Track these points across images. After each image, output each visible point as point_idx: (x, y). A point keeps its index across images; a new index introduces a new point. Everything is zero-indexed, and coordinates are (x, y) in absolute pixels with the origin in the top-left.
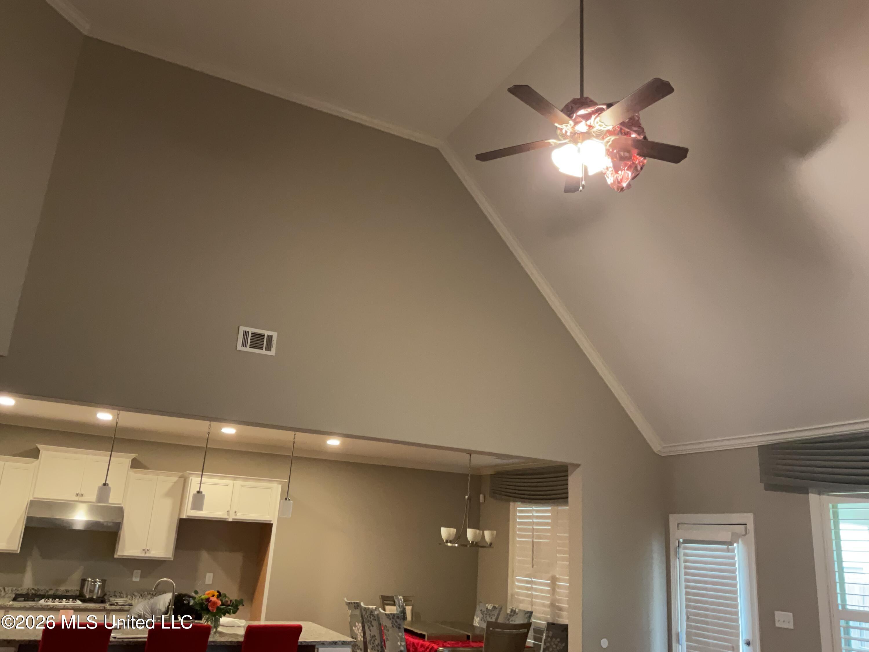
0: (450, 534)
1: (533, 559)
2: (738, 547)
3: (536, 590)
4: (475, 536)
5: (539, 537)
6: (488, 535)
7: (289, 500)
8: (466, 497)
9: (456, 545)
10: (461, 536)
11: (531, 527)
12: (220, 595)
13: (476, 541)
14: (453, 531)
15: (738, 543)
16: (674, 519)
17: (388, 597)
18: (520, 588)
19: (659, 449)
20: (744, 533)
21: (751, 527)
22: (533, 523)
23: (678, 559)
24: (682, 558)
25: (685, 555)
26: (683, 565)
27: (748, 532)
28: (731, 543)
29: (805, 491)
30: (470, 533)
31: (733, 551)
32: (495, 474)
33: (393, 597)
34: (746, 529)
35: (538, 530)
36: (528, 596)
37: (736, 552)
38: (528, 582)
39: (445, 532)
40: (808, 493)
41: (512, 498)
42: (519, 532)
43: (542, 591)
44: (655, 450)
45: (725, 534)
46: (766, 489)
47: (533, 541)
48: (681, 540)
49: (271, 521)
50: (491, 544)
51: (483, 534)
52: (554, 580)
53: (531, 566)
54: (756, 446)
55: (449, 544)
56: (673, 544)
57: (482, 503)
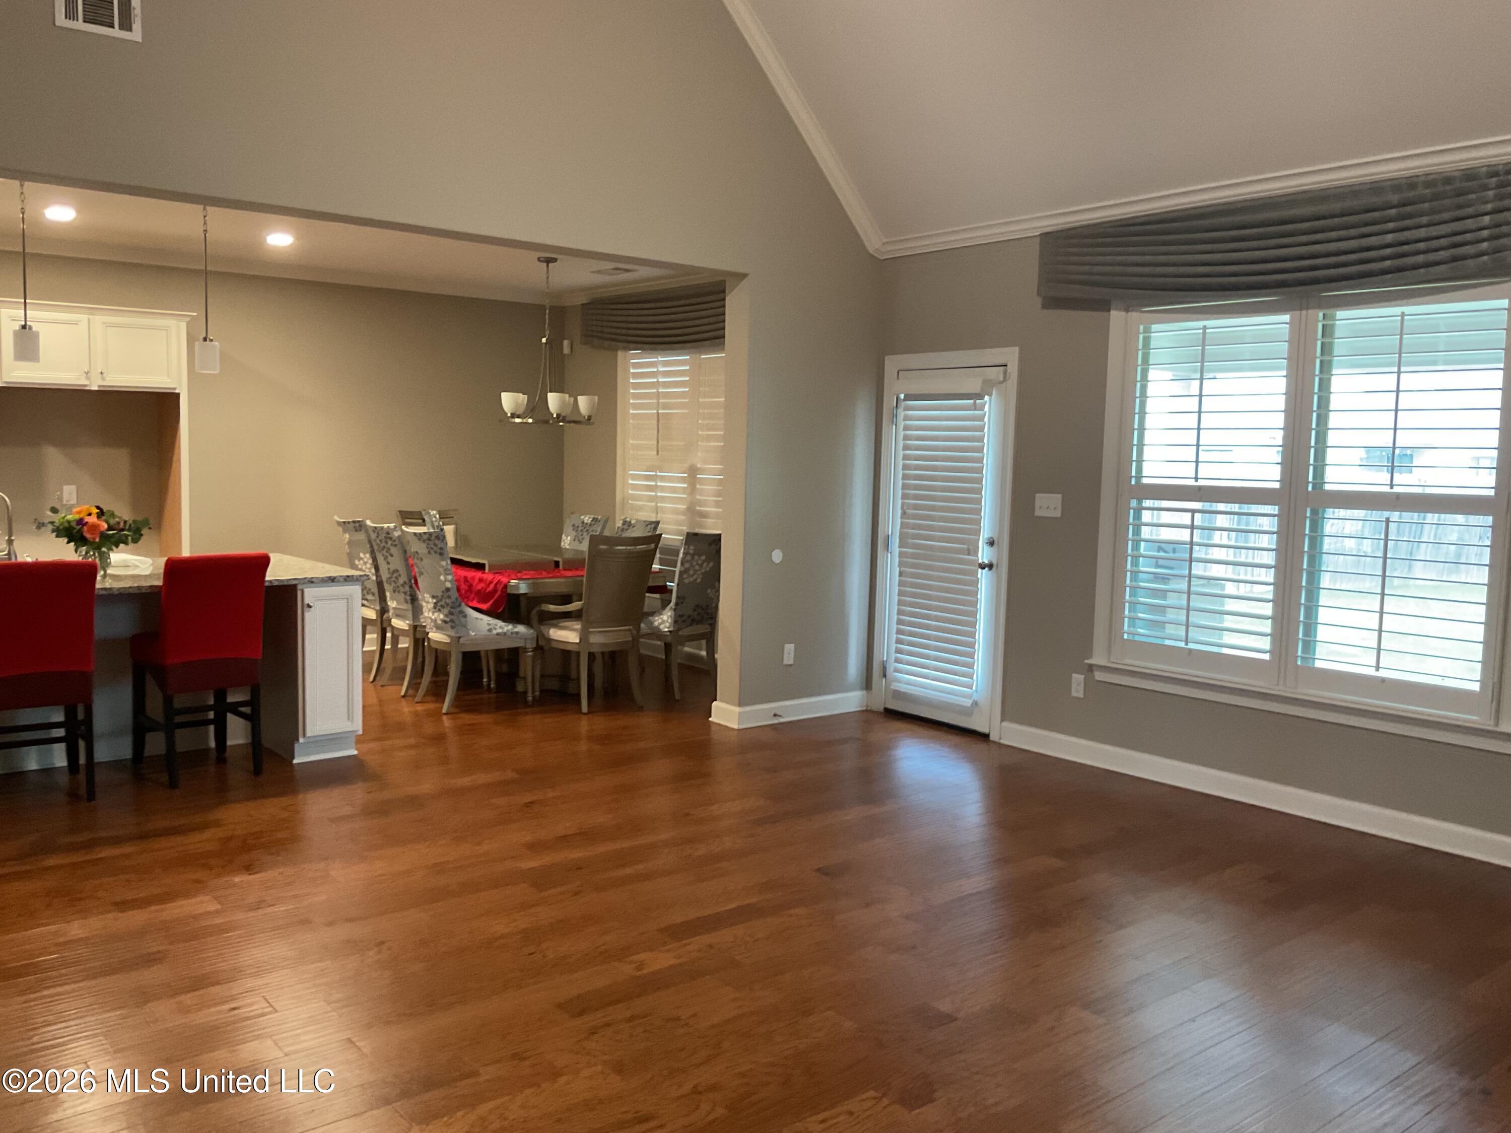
0: (517, 405)
1: (658, 442)
2: (990, 400)
3: (663, 489)
4: (563, 404)
5: (666, 406)
6: (583, 402)
7: (212, 340)
8: (544, 340)
9: (530, 421)
10: (537, 406)
11: (655, 391)
12: (101, 513)
13: (563, 414)
14: (522, 398)
15: (990, 395)
16: (891, 363)
17: (411, 513)
18: (635, 487)
19: (877, 247)
20: (1001, 378)
21: (1013, 368)
22: (657, 384)
23: (894, 427)
24: (901, 424)
25: (906, 418)
26: (902, 434)
27: (1008, 377)
28: (981, 397)
29: (1104, 306)
30: (554, 400)
31: (982, 408)
32: (589, 304)
33: (420, 512)
34: (1005, 372)
35: (667, 395)
36: (651, 499)
37: (986, 409)
38: (648, 478)
39: (509, 401)
40: (1109, 311)
41: (620, 344)
42: (633, 400)
43: (673, 490)
44: (871, 250)
45: (972, 384)
46: (1045, 306)
47: (658, 413)
48: (902, 396)
49: (175, 389)
50: (590, 418)
51: (576, 401)
52: (693, 472)
53: (655, 453)
54: (1037, 236)
55: (518, 420)
56: (889, 402)
57: (568, 355)
